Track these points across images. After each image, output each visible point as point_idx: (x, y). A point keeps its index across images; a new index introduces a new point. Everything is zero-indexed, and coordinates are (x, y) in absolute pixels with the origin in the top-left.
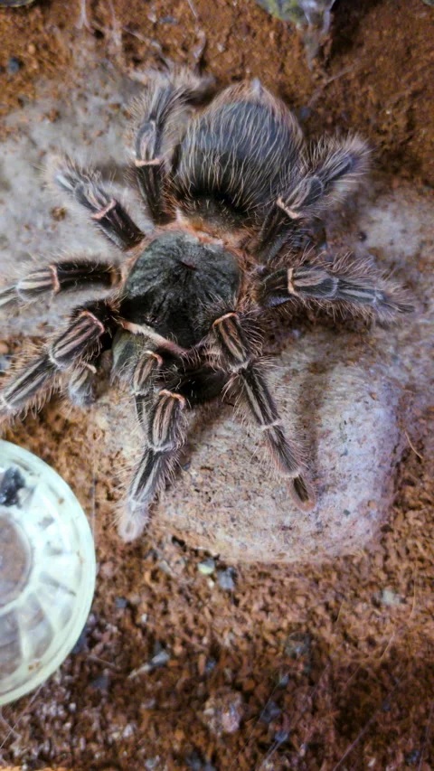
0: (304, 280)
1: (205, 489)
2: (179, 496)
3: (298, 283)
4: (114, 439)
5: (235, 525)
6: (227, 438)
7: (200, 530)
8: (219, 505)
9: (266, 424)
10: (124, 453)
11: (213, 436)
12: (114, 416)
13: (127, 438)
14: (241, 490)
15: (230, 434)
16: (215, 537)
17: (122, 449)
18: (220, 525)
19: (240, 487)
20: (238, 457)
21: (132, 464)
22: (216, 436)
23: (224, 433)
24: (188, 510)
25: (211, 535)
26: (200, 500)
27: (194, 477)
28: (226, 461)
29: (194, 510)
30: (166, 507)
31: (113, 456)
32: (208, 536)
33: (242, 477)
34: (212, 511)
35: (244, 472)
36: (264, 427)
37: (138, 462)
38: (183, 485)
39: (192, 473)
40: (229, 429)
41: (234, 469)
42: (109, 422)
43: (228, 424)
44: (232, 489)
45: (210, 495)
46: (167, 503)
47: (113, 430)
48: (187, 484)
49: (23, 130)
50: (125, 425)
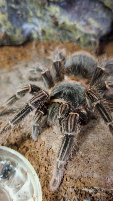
0: (111, 83)
1: (86, 158)
2: (76, 162)
3: (109, 84)
4: (48, 143)
5: (101, 170)
6: (92, 139)
7: (86, 176)
8: (93, 163)
9: (110, 122)
10: (53, 148)
11: (86, 139)
12: (48, 136)
13: (53, 143)
14: (101, 156)
15: (92, 138)
16: (93, 178)
17: (52, 147)
18: (94, 171)
19: (100, 154)
20: (97, 145)
21: (56, 152)
22: (87, 139)
23: (90, 137)
24: (80, 168)
25: (91, 177)
26: (85, 163)
27: (81, 154)
28: (93, 146)
29: (83, 168)
30: (71, 168)
31: (48, 150)
32: (90, 178)
33: (101, 151)
34: (90, 166)
35: (101, 149)
36: (109, 124)
37: (58, 150)
38: (77, 158)
39: (80, 153)
40: (92, 136)
41: (97, 149)
42: (47, 138)
43: (91, 134)
44: (97, 156)
45: (89, 160)
46: (71, 166)
47: (48, 141)
48: (79, 157)
49: (17, 69)
50: (52, 139)
